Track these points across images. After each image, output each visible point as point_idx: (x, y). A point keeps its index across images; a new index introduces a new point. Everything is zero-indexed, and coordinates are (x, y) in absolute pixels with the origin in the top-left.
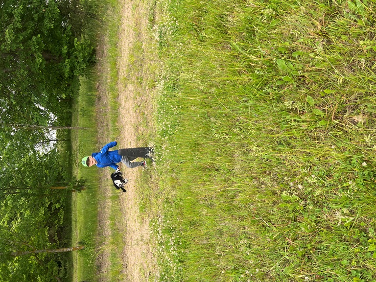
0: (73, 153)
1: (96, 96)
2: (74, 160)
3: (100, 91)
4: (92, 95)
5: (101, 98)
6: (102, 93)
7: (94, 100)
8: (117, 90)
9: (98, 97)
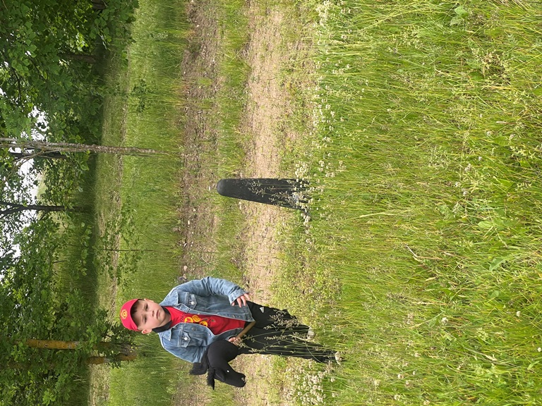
1: (184, 41)
3: (198, 26)
4: (172, 39)
5: (201, 51)
6: (203, 34)
7: (177, 56)
8: (246, 24)
9: (192, 46)
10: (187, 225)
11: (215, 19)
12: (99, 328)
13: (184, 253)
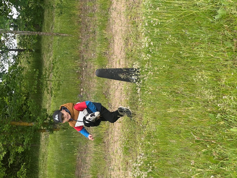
0: (44, 73)
2: (45, 83)
12: (43, 117)
13: (81, 83)
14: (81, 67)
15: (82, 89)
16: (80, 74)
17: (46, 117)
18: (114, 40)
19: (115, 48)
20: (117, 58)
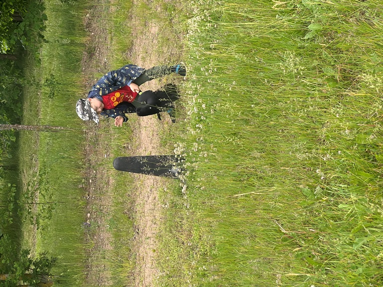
0: (25, 190)
1: (83, 45)
2: (26, 207)
3: (93, 33)
4: (73, 43)
5: (96, 52)
6: (97, 40)
7: (78, 56)
8: (130, 33)
9: (89, 49)
10: (89, 183)
11: (106, 29)
12: (23, 264)
13: (88, 203)
14: (87, 179)
15: (89, 215)
16: (84, 190)
17: (28, 263)
18: (140, 124)
19: (143, 135)
20: (146, 151)
